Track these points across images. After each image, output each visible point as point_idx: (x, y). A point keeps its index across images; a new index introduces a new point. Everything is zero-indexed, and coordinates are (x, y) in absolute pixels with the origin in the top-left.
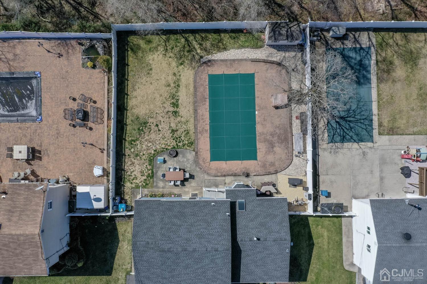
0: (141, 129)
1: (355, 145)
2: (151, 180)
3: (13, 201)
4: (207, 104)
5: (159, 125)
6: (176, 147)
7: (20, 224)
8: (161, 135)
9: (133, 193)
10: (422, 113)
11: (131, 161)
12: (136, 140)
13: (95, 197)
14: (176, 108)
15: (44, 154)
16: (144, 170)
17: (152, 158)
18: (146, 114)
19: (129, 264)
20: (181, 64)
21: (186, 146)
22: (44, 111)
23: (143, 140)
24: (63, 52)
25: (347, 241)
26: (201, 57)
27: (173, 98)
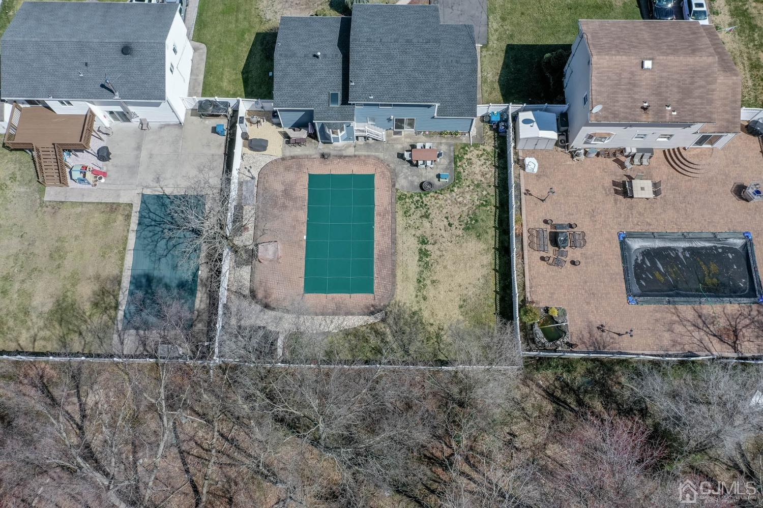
0: (474, 221)
1: (168, 191)
2: (457, 153)
3: (632, 98)
4: (376, 252)
5: (447, 225)
6: (422, 195)
7: (617, 68)
8: (444, 211)
9: (482, 138)
10: (65, 233)
11: (486, 178)
12: (479, 206)
13: (532, 124)
14: (423, 248)
15: (609, 190)
16: (468, 167)
17: (457, 181)
18: (467, 241)
19: (485, 56)
20: (414, 313)
21: (408, 195)
22: (616, 247)
23: (470, 206)
24: (597, 334)
25: (198, 76)
26: (383, 320)
27: (427, 263)
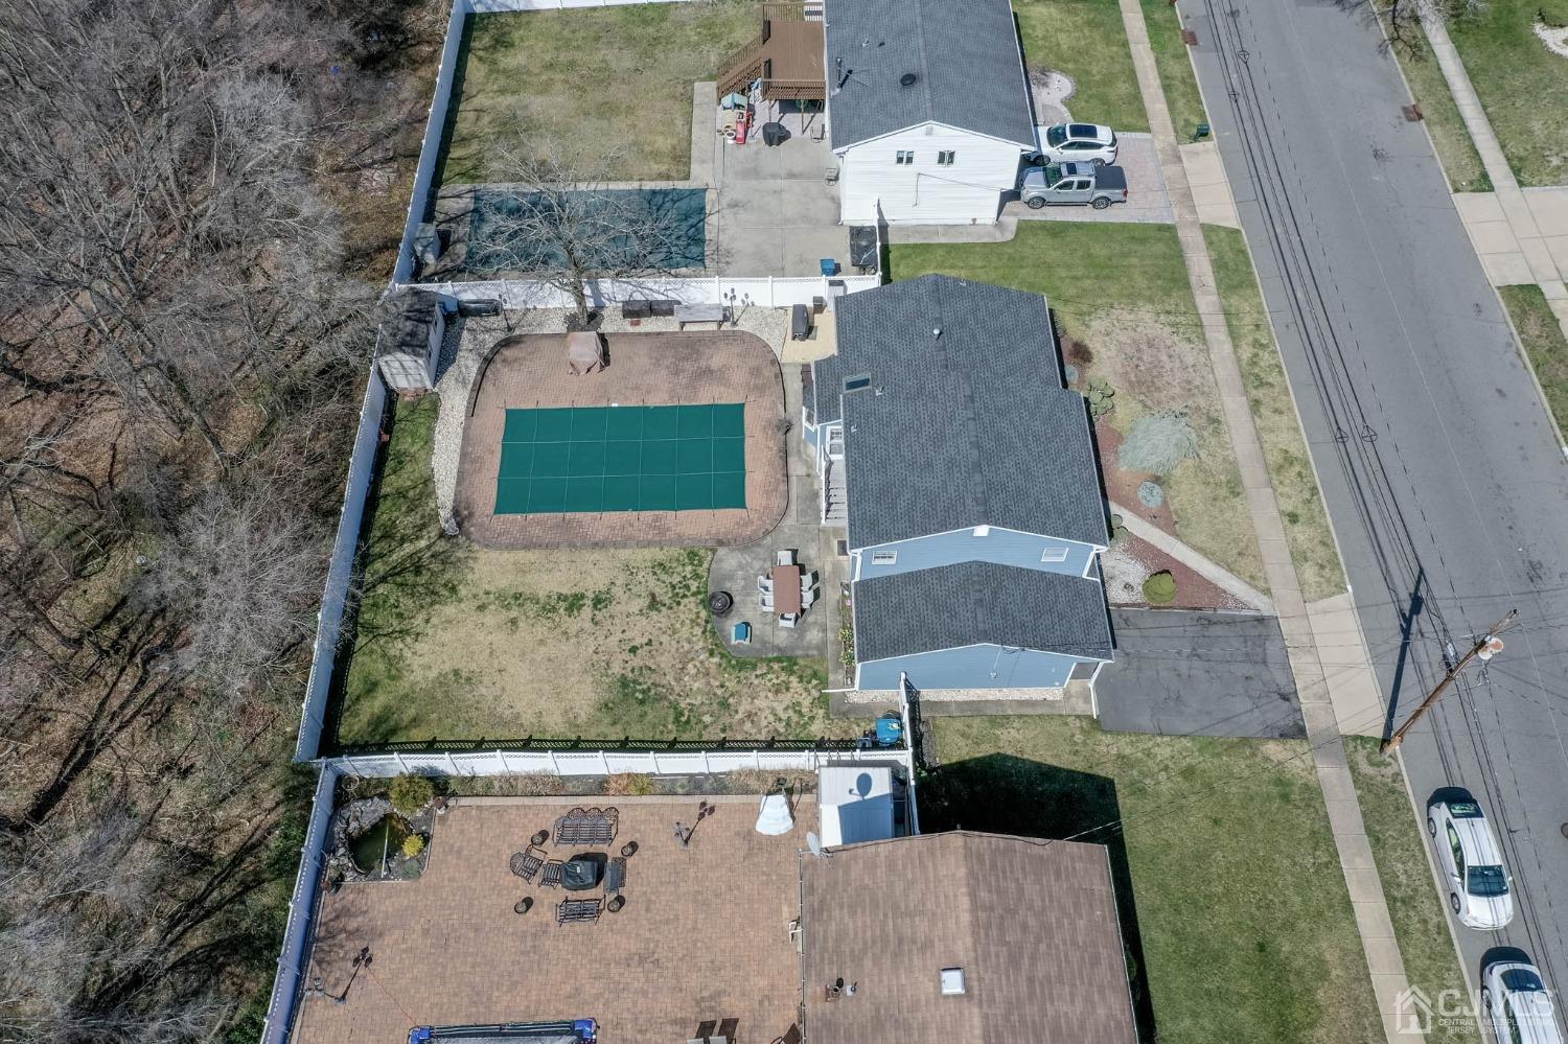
0: (640, 696)
1: (712, 220)
2: (801, 662)
3: (864, 951)
4: (580, 515)
5: (632, 644)
6: (700, 597)
8: (665, 639)
9: (845, 715)
11: (742, 722)
12: (676, 708)
13: (856, 791)
14: (586, 601)
15: (712, 1009)
16: (769, 684)
17: (733, 662)
18: (597, 683)
19: (1066, 724)
20: (453, 590)
21: (700, 570)
22: (559, 1012)
23: (677, 689)
24: (353, 947)
25: (944, 235)
26: (442, 535)
27: (554, 609)
